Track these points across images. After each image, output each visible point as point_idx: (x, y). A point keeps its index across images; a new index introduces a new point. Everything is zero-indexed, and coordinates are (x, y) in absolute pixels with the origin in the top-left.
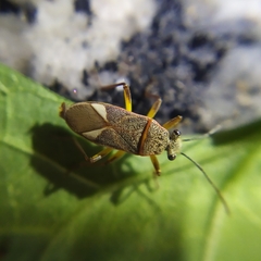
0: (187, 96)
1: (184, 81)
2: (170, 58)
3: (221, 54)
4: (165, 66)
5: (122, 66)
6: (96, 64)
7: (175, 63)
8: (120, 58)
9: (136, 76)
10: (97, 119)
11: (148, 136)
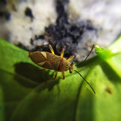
0: (71, 48)
1: (69, 43)
2: (64, 35)
3: (81, 33)
4: (62, 37)
5: (46, 37)
6: (36, 36)
7: (66, 36)
8: (45, 34)
9: (51, 41)
10: (43, 58)
11: (62, 64)
